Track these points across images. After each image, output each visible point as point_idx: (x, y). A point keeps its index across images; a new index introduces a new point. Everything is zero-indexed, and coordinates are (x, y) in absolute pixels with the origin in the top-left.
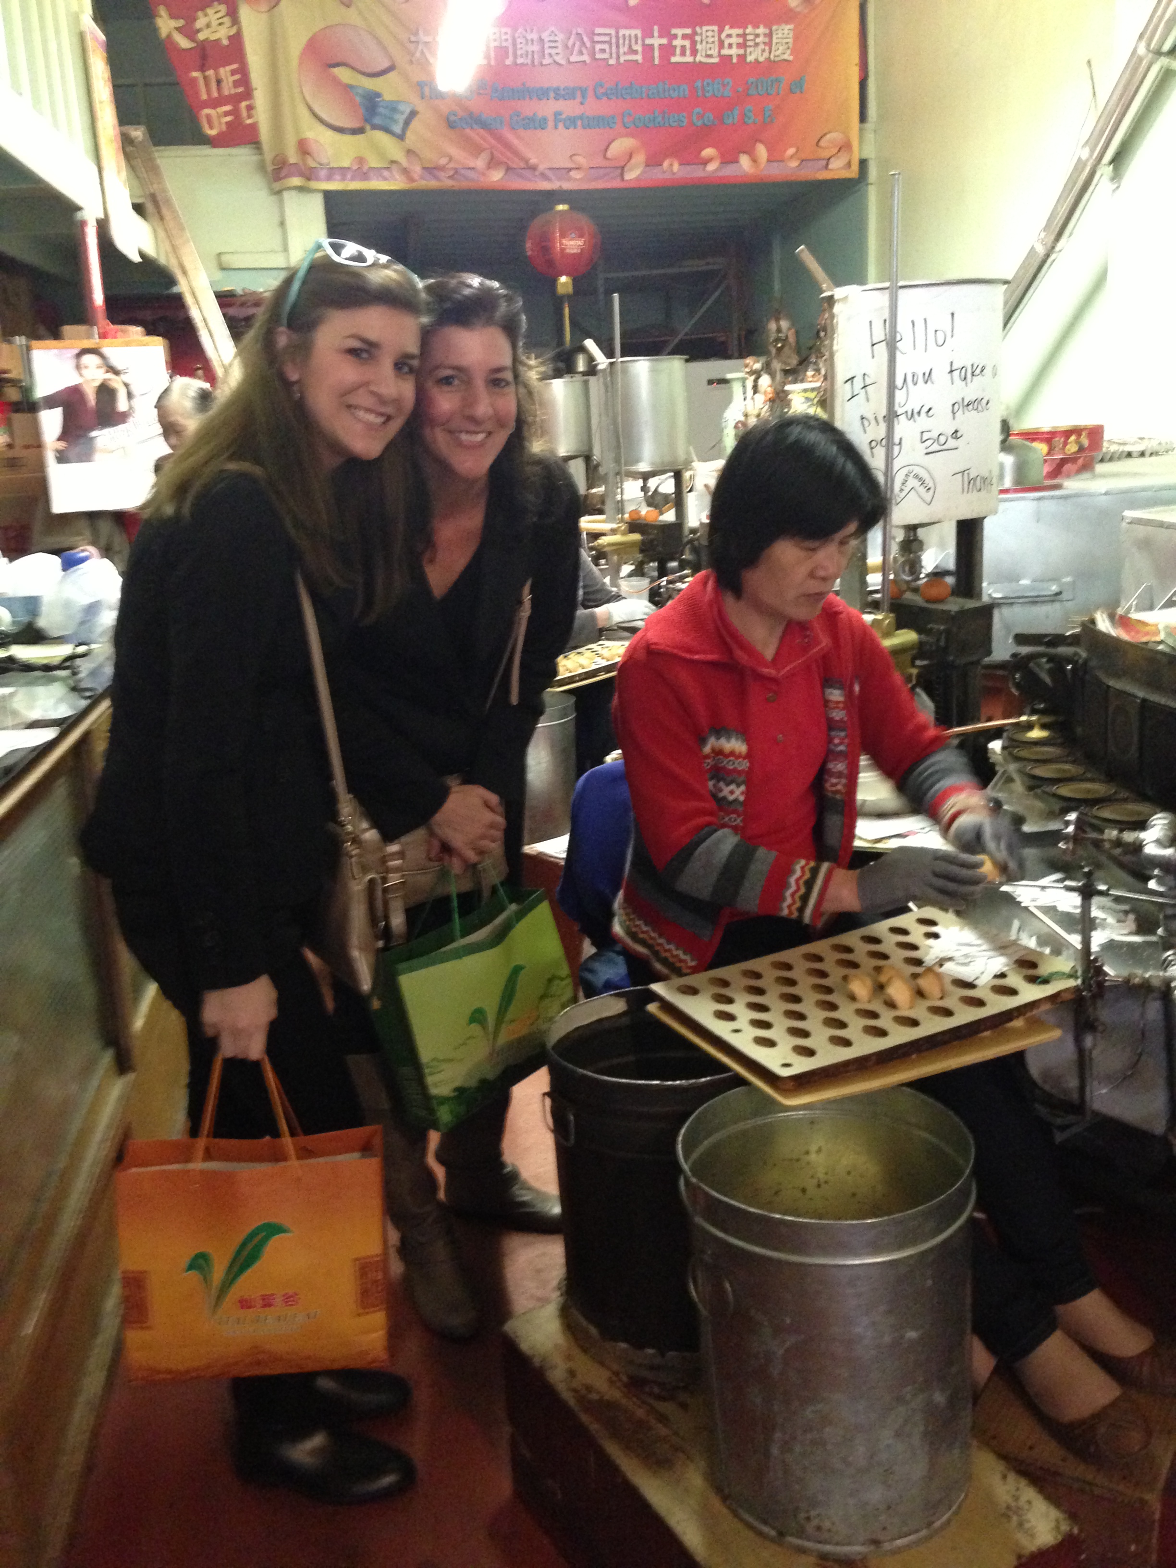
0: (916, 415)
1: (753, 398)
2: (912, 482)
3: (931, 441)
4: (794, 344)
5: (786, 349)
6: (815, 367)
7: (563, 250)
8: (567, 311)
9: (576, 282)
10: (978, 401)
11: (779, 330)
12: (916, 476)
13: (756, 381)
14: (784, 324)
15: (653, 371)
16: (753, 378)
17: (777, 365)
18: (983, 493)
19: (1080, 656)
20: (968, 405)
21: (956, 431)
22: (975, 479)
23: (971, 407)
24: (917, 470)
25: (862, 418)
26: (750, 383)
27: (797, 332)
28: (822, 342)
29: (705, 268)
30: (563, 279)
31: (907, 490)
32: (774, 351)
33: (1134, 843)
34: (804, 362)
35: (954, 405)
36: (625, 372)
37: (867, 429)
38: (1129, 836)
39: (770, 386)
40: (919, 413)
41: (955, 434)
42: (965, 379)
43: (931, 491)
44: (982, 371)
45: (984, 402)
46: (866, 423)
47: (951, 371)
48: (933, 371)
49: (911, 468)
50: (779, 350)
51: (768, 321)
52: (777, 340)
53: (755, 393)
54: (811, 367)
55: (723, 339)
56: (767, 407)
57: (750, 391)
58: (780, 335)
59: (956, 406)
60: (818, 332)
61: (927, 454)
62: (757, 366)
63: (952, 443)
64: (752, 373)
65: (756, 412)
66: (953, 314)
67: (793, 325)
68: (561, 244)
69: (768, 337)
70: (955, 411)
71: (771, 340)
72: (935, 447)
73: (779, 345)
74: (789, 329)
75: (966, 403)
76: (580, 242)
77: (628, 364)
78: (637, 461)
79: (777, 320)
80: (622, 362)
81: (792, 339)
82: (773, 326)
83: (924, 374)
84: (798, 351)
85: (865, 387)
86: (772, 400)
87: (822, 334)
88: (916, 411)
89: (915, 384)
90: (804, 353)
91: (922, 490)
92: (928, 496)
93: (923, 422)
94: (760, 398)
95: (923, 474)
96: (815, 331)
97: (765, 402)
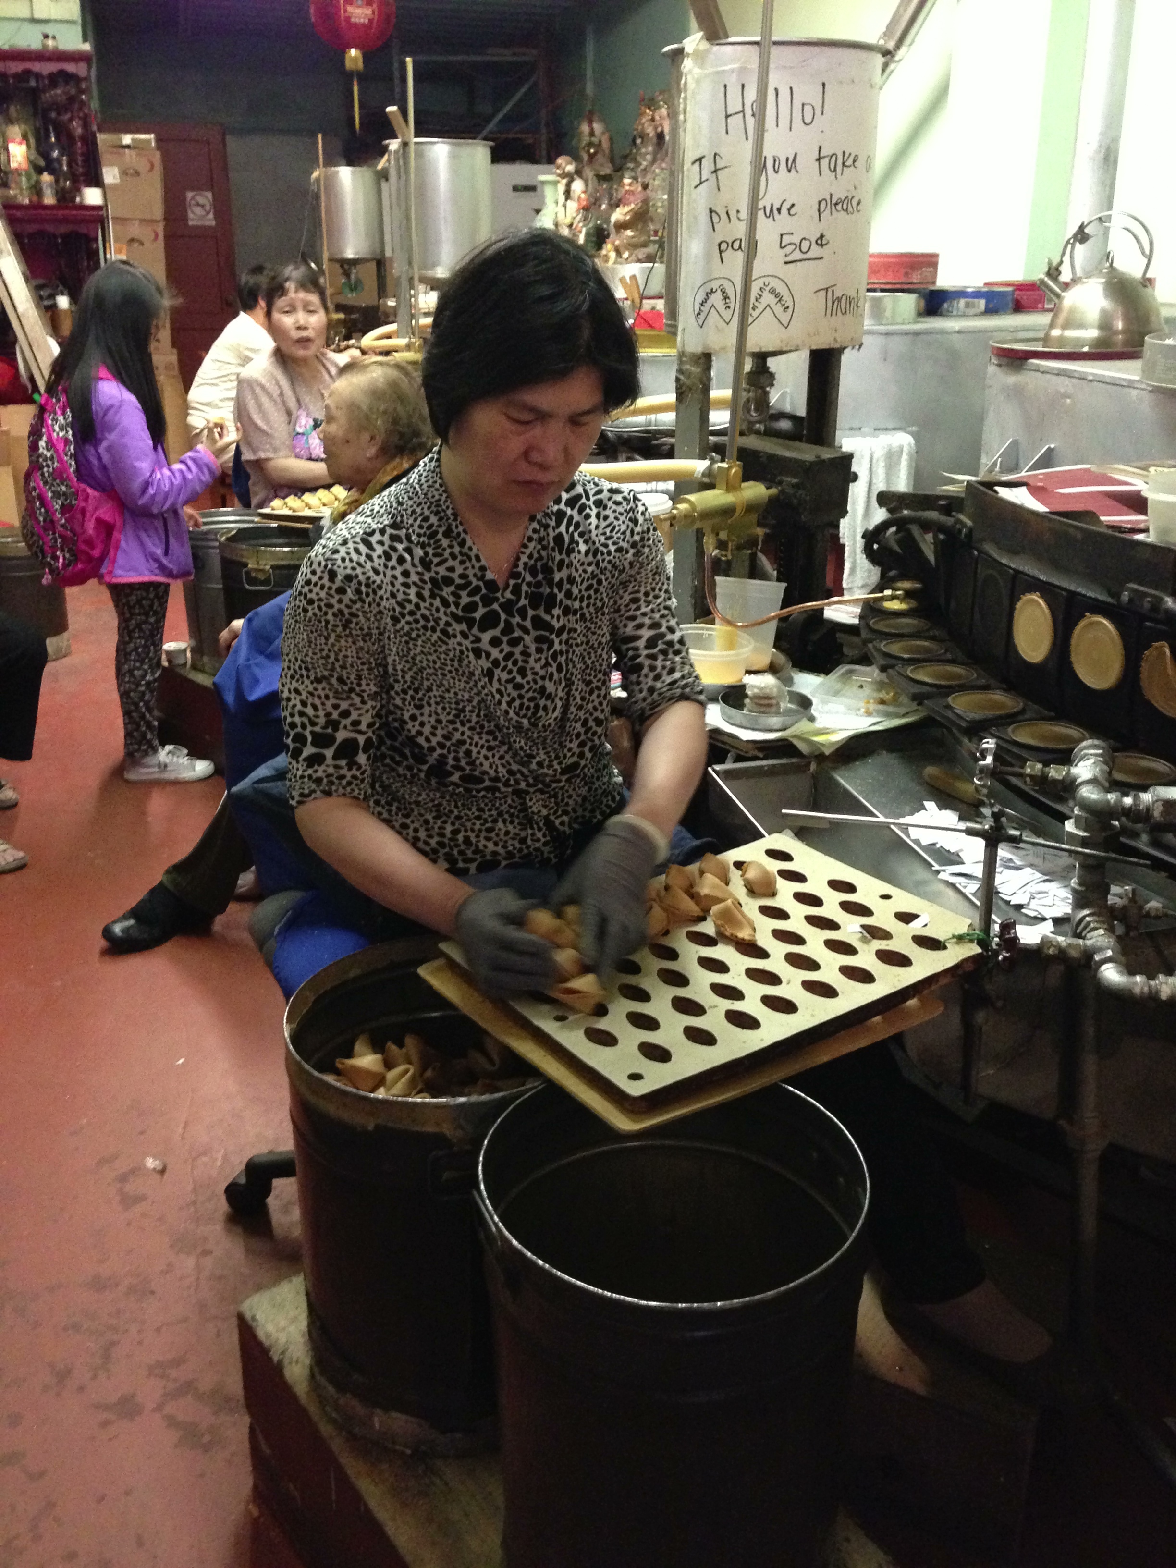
0: (775, 212)
1: (565, 206)
2: (768, 298)
3: (793, 247)
4: (607, 152)
5: (599, 156)
6: (633, 174)
7: (348, 19)
8: (356, 89)
9: (367, 57)
10: (849, 199)
11: (592, 133)
12: (773, 292)
13: (568, 186)
14: (597, 127)
15: (453, 157)
16: (564, 181)
17: (589, 173)
18: (849, 316)
19: (964, 525)
20: (836, 204)
21: (822, 237)
22: (839, 300)
23: (839, 207)
24: (775, 283)
25: (711, 211)
26: (561, 187)
27: (611, 139)
28: (639, 149)
29: (510, 59)
30: (353, 52)
31: (761, 307)
32: (585, 157)
33: (1062, 782)
34: (619, 169)
35: (820, 203)
36: (420, 155)
37: (716, 226)
38: (1055, 772)
39: (585, 192)
40: (779, 210)
41: (821, 241)
42: (835, 170)
43: (790, 310)
44: (854, 161)
45: (855, 202)
46: (716, 219)
47: (819, 160)
48: (798, 157)
49: (767, 280)
50: (592, 157)
51: (579, 124)
52: (590, 144)
53: (566, 199)
54: (627, 174)
55: (530, 141)
56: (580, 216)
57: (562, 198)
58: (593, 139)
59: (823, 203)
60: (634, 141)
61: (786, 263)
62: (570, 168)
63: (816, 251)
64: (564, 175)
65: (568, 221)
66: (824, 85)
67: (607, 129)
68: (345, 11)
69: (579, 141)
70: (822, 209)
71: (584, 143)
72: (797, 255)
73: (592, 151)
74: (603, 133)
75: (834, 201)
76: (368, 11)
77: (422, 147)
78: (434, 265)
79: (590, 123)
80: (416, 143)
81: (605, 145)
82: (585, 128)
83: (787, 159)
84: (612, 160)
85: (715, 171)
86: (586, 209)
87: (639, 141)
88: (776, 206)
89: (776, 172)
90: (618, 162)
91: (778, 309)
92: (785, 318)
93: (783, 221)
94: (572, 205)
95: (781, 288)
96: (630, 139)
97: (578, 211)
